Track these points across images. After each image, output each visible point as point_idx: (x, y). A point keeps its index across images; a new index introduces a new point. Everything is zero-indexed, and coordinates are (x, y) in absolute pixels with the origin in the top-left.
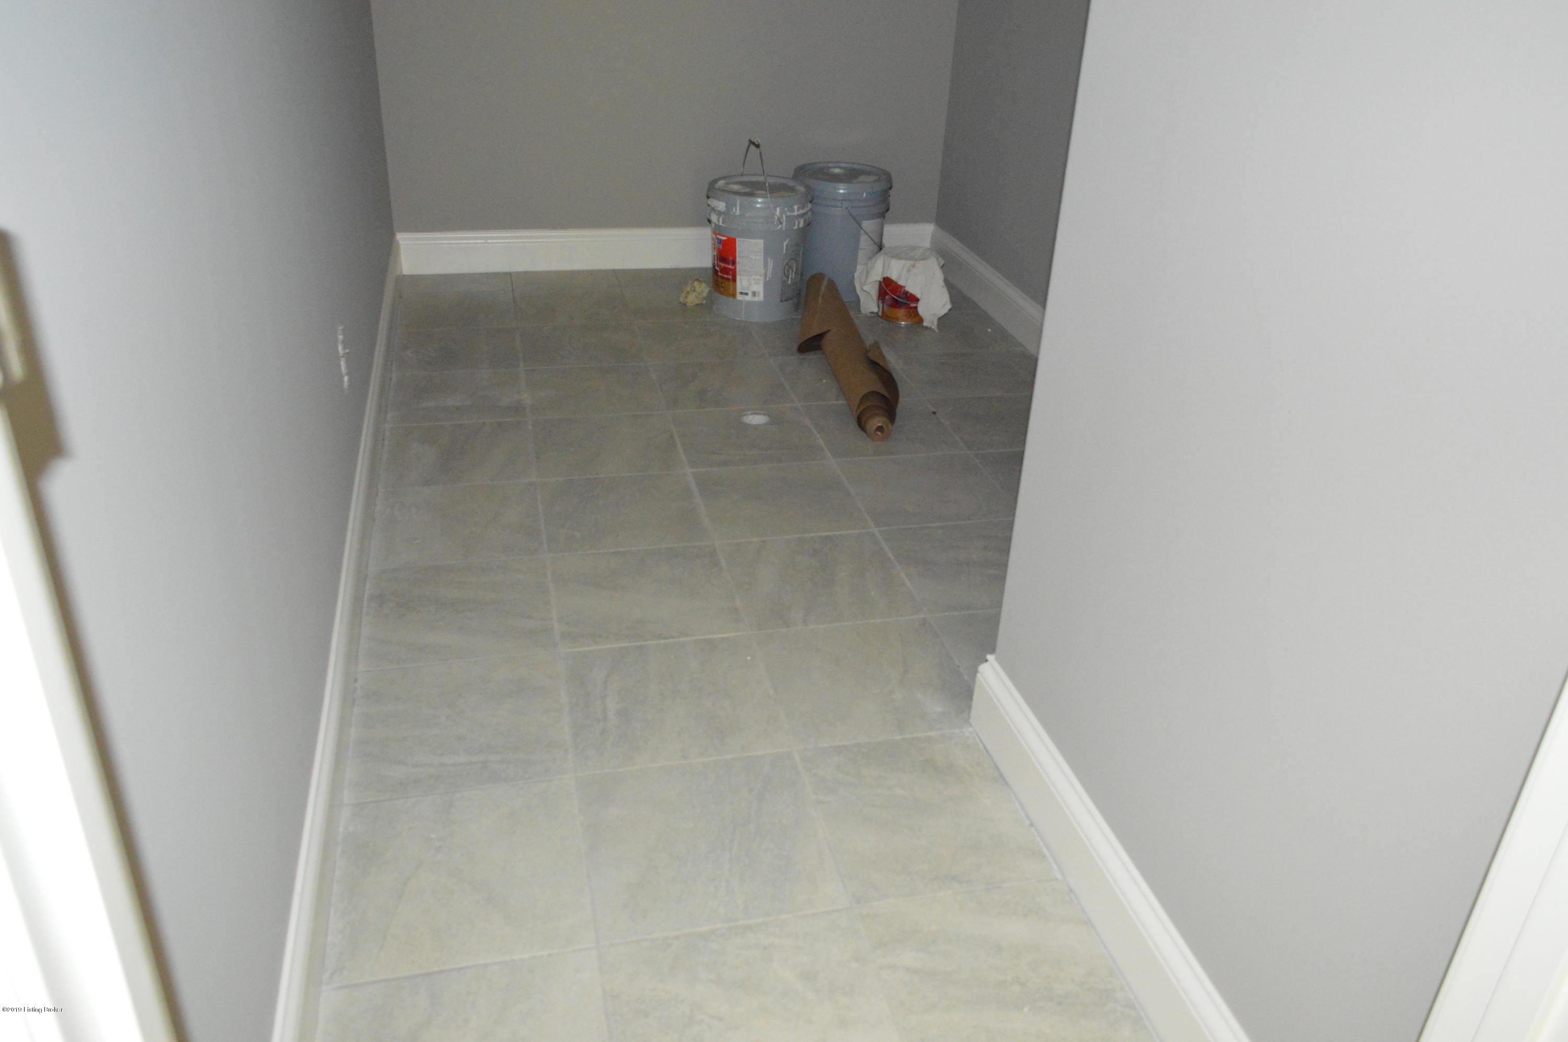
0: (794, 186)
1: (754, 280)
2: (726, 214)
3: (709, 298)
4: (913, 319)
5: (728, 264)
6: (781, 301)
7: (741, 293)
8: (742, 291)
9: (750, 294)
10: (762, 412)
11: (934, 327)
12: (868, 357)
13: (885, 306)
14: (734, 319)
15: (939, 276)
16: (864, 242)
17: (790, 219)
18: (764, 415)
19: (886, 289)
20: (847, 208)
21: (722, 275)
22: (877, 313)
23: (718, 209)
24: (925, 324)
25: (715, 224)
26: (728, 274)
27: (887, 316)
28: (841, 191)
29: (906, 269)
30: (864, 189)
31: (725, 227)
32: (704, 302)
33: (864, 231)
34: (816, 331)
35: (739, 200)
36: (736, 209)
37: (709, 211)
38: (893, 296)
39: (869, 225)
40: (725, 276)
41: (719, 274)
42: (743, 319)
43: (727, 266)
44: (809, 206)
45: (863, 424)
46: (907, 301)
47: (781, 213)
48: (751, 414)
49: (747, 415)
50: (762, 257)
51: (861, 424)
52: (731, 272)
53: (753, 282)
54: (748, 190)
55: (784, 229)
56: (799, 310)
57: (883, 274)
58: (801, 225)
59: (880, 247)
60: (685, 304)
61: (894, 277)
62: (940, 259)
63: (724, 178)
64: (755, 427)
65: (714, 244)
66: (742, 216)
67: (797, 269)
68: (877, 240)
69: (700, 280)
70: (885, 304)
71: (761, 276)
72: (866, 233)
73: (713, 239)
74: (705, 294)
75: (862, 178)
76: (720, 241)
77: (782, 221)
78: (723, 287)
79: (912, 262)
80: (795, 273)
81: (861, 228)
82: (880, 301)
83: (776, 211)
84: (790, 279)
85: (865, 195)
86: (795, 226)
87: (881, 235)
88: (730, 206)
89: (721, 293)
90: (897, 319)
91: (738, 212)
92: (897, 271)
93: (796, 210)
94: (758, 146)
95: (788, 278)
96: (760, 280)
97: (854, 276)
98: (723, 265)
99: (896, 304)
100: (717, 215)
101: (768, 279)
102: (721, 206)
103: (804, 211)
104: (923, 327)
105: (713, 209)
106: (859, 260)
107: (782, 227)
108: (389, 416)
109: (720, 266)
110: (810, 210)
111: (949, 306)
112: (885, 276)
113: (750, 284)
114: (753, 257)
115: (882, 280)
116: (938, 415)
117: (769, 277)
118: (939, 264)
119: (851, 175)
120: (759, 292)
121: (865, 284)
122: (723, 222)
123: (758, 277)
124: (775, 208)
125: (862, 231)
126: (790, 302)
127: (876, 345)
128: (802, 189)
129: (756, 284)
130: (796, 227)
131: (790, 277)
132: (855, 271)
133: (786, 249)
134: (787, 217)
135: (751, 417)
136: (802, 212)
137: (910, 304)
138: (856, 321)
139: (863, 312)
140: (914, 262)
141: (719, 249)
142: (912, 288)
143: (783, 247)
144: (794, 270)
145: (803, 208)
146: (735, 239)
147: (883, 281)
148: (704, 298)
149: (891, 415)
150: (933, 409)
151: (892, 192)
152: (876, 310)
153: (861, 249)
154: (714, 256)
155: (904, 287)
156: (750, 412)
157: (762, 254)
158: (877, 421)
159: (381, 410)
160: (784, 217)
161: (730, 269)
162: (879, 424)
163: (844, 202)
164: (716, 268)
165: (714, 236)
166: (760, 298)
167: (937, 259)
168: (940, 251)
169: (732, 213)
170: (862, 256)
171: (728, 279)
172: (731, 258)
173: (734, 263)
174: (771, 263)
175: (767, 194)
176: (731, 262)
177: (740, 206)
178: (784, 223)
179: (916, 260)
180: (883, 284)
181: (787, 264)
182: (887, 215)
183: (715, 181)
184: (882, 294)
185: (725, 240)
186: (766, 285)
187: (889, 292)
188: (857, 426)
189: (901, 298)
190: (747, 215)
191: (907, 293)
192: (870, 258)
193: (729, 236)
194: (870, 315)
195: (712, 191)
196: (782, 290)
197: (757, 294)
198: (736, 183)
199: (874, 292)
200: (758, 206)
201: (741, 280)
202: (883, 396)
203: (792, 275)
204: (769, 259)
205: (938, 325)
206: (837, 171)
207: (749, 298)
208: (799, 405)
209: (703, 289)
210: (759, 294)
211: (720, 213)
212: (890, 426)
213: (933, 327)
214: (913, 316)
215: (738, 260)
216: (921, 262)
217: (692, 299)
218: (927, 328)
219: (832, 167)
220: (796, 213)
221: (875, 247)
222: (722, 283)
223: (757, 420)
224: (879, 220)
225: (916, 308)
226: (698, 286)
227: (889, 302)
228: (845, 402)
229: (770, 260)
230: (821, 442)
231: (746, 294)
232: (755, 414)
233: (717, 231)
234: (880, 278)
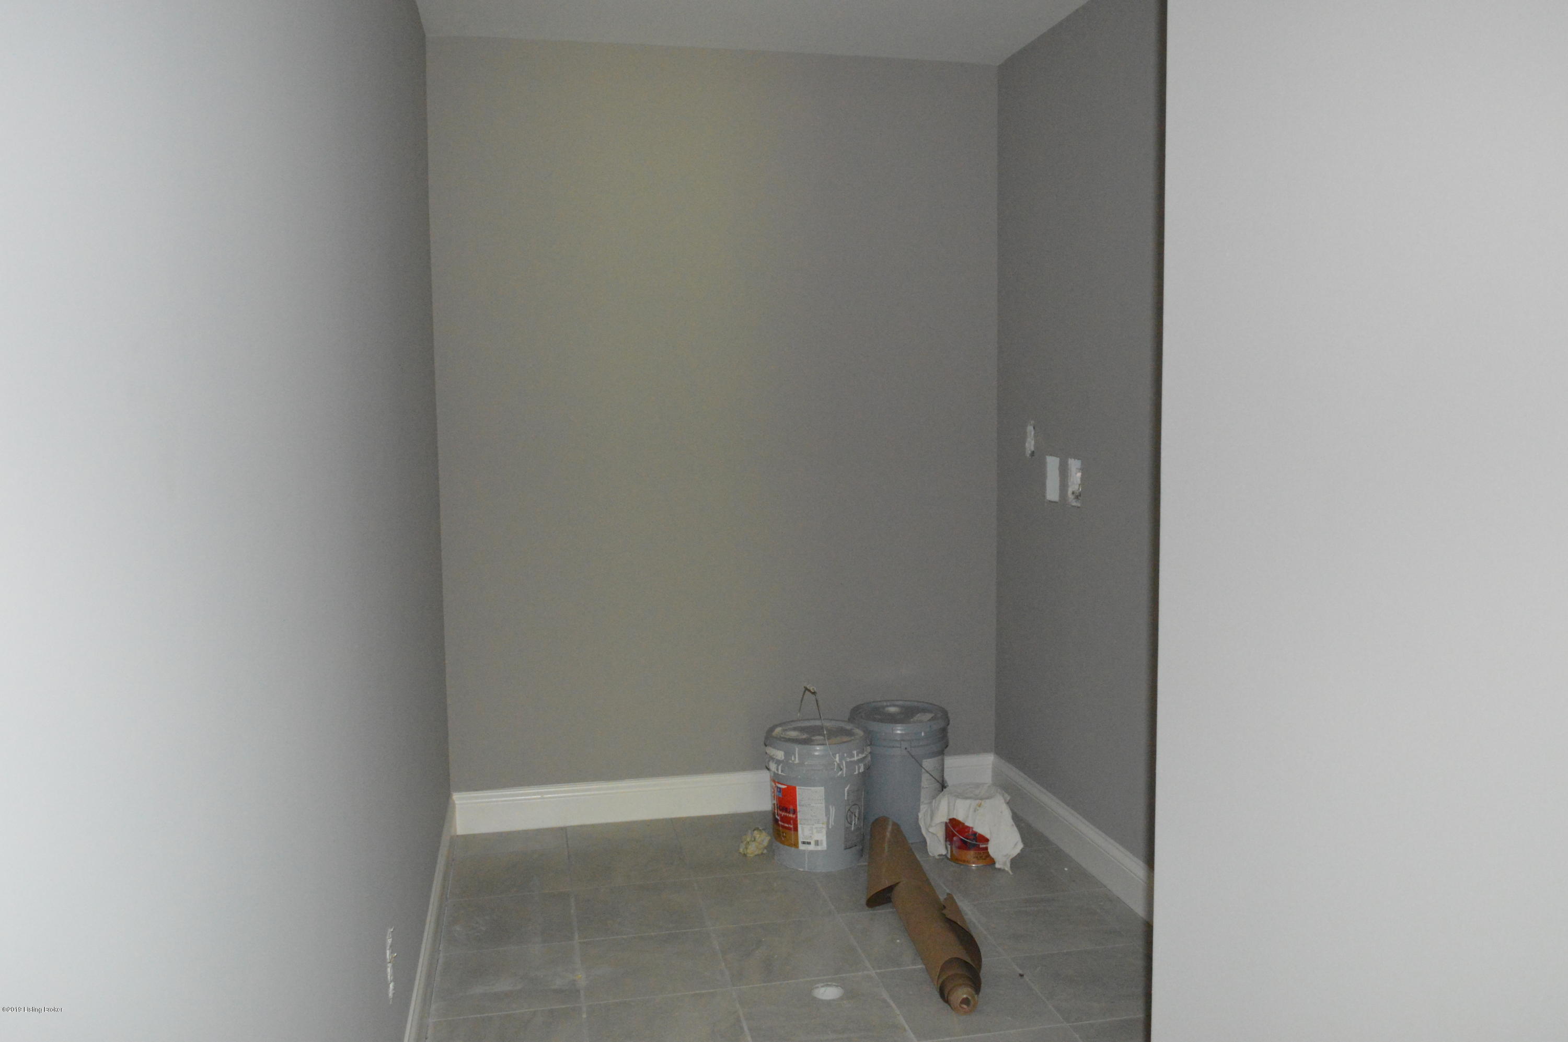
0: (851, 729)
1: (816, 828)
2: (785, 763)
3: (769, 847)
4: (984, 861)
5: (789, 813)
6: (846, 848)
7: (804, 843)
8: (804, 841)
9: (813, 843)
10: (834, 984)
11: (1008, 868)
12: (944, 915)
13: (954, 848)
14: (797, 870)
15: (1007, 814)
16: (927, 783)
17: (850, 765)
18: (837, 986)
19: (953, 829)
20: (906, 749)
21: (782, 824)
22: (945, 856)
23: (777, 758)
24: (997, 866)
25: (774, 773)
26: (789, 823)
27: (957, 859)
28: (899, 732)
29: (972, 810)
30: (922, 725)
31: (784, 776)
32: (765, 851)
33: (925, 770)
34: (886, 884)
35: (797, 748)
36: (795, 757)
37: (767, 760)
38: (961, 837)
39: (929, 764)
40: (786, 825)
41: (780, 823)
42: (806, 870)
43: (787, 815)
44: (869, 749)
45: (946, 996)
46: (976, 842)
47: (841, 760)
48: (822, 987)
49: (818, 987)
50: (823, 805)
51: (944, 995)
52: (792, 822)
53: (815, 831)
54: (805, 736)
55: (844, 776)
56: (864, 856)
57: (948, 815)
58: (862, 770)
59: (943, 786)
60: (745, 855)
61: (960, 818)
62: (1006, 795)
63: (780, 725)
64: (829, 1003)
65: (774, 792)
66: (801, 764)
67: (859, 814)
68: (940, 780)
69: (760, 828)
70: (953, 845)
71: (823, 824)
72: (927, 772)
73: (772, 787)
74: (765, 843)
75: (919, 717)
76: (780, 790)
77: (842, 767)
78: (785, 837)
79: (978, 801)
80: (858, 819)
81: (922, 767)
82: (948, 843)
83: (835, 758)
84: (853, 825)
85: (923, 734)
86: (855, 772)
87: (943, 770)
88: (788, 754)
89: (782, 843)
90: (968, 862)
91: (797, 761)
92: (963, 812)
93: (855, 755)
94: (814, 693)
95: (852, 824)
96: (823, 828)
97: (918, 816)
98: (783, 814)
99: (964, 846)
100: (776, 763)
101: (830, 827)
102: (780, 755)
103: (864, 755)
104: (996, 868)
105: (772, 758)
106: (922, 799)
107: (843, 773)
108: (433, 1007)
109: (781, 815)
110: (870, 753)
111: (1020, 846)
112: (951, 817)
113: (812, 834)
114: (814, 805)
115: (948, 821)
116: (1026, 978)
117: (832, 825)
118: (1005, 800)
119: (907, 714)
120: (822, 841)
121: (930, 826)
122: (782, 771)
123: (821, 825)
124: (834, 755)
125: (923, 770)
126: (854, 849)
127: (950, 897)
128: (860, 733)
129: (818, 832)
130: (857, 772)
131: (853, 823)
132: (918, 811)
133: (848, 796)
134: (846, 762)
135: (822, 990)
136: (861, 756)
137: (979, 845)
138: (926, 867)
139: (930, 854)
140: (980, 801)
141: (779, 798)
142: (980, 829)
143: (844, 793)
144: (857, 815)
145: (862, 752)
146: (794, 789)
147: (949, 823)
148: (765, 848)
149: (976, 984)
150: (1021, 972)
151: (949, 727)
152: (944, 852)
153: (923, 788)
154: (774, 804)
155: (972, 828)
156: (822, 984)
157: (823, 802)
158: (962, 993)
159: (426, 1001)
160: (844, 763)
161: (790, 818)
162: (965, 996)
163: (902, 742)
164: (777, 816)
165: (773, 784)
166: (824, 846)
167: (1003, 796)
168: (1004, 786)
169: (791, 761)
170: (924, 795)
171: (789, 829)
172: (791, 807)
173: (795, 812)
174: (832, 810)
175: (825, 740)
176: (792, 812)
177: (798, 755)
178: (845, 769)
179: (981, 799)
180: (949, 825)
181: (849, 810)
182: (946, 751)
183: (772, 730)
184: (949, 836)
185: (785, 789)
186: (828, 835)
187: (956, 833)
188: (940, 1000)
189: (970, 839)
190: (806, 763)
191: (975, 833)
192: (934, 797)
193: (789, 784)
194: (938, 857)
195: (769, 739)
196: (845, 838)
197: (819, 842)
198: (795, 729)
199: (941, 833)
200: (817, 753)
201: (803, 830)
202: (966, 962)
203: (855, 821)
204: (830, 807)
205: (1011, 867)
206: (892, 710)
207: (812, 847)
208: (874, 972)
209: (763, 838)
210: (822, 844)
211: (778, 762)
212: (976, 996)
213: (1006, 869)
214: (983, 857)
215: (798, 808)
216: (988, 801)
217: (753, 850)
218: (999, 869)
219: (887, 706)
220: (856, 758)
221: (938, 786)
222: (783, 833)
223: (828, 993)
224: (940, 757)
225: (986, 849)
226: (758, 836)
227: (957, 844)
228: (924, 967)
229: (832, 807)
230: (901, 1020)
231: (809, 843)
232: (828, 985)
233: (775, 779)
234: (945, 819)
